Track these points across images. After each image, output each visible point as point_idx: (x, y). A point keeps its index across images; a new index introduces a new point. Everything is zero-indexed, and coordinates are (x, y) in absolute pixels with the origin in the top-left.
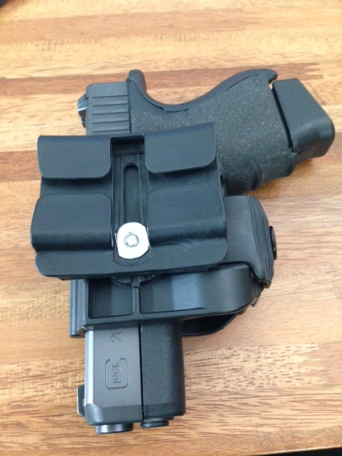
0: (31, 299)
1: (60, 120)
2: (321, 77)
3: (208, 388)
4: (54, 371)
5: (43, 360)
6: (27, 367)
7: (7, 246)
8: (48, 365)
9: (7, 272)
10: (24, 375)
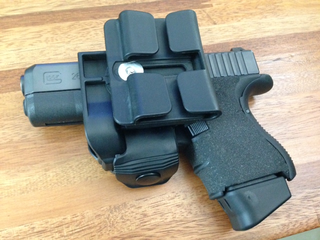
0: (28, 178)
1: (32, 45)
2: (212, 6)
3: (162, 220)
4: (53, 226)
5: (43, 220)
6: (32, 226)
7: (4, 141)
8: (47, 223)
9: (7, 160)
10: (30, 232)
